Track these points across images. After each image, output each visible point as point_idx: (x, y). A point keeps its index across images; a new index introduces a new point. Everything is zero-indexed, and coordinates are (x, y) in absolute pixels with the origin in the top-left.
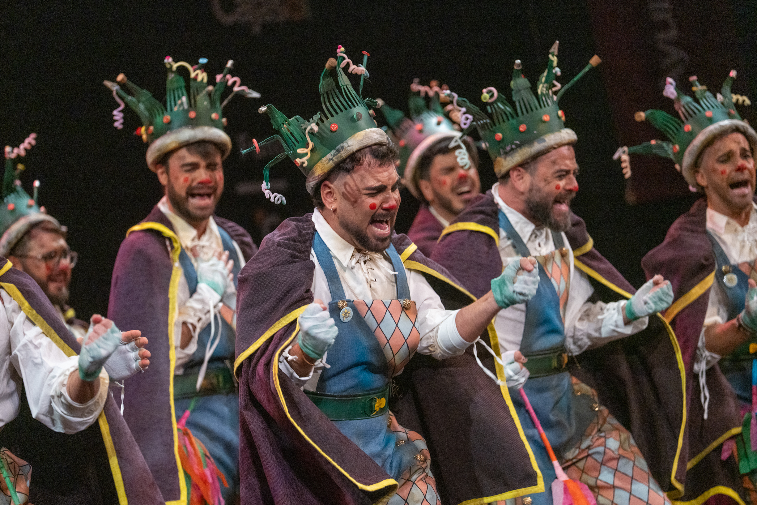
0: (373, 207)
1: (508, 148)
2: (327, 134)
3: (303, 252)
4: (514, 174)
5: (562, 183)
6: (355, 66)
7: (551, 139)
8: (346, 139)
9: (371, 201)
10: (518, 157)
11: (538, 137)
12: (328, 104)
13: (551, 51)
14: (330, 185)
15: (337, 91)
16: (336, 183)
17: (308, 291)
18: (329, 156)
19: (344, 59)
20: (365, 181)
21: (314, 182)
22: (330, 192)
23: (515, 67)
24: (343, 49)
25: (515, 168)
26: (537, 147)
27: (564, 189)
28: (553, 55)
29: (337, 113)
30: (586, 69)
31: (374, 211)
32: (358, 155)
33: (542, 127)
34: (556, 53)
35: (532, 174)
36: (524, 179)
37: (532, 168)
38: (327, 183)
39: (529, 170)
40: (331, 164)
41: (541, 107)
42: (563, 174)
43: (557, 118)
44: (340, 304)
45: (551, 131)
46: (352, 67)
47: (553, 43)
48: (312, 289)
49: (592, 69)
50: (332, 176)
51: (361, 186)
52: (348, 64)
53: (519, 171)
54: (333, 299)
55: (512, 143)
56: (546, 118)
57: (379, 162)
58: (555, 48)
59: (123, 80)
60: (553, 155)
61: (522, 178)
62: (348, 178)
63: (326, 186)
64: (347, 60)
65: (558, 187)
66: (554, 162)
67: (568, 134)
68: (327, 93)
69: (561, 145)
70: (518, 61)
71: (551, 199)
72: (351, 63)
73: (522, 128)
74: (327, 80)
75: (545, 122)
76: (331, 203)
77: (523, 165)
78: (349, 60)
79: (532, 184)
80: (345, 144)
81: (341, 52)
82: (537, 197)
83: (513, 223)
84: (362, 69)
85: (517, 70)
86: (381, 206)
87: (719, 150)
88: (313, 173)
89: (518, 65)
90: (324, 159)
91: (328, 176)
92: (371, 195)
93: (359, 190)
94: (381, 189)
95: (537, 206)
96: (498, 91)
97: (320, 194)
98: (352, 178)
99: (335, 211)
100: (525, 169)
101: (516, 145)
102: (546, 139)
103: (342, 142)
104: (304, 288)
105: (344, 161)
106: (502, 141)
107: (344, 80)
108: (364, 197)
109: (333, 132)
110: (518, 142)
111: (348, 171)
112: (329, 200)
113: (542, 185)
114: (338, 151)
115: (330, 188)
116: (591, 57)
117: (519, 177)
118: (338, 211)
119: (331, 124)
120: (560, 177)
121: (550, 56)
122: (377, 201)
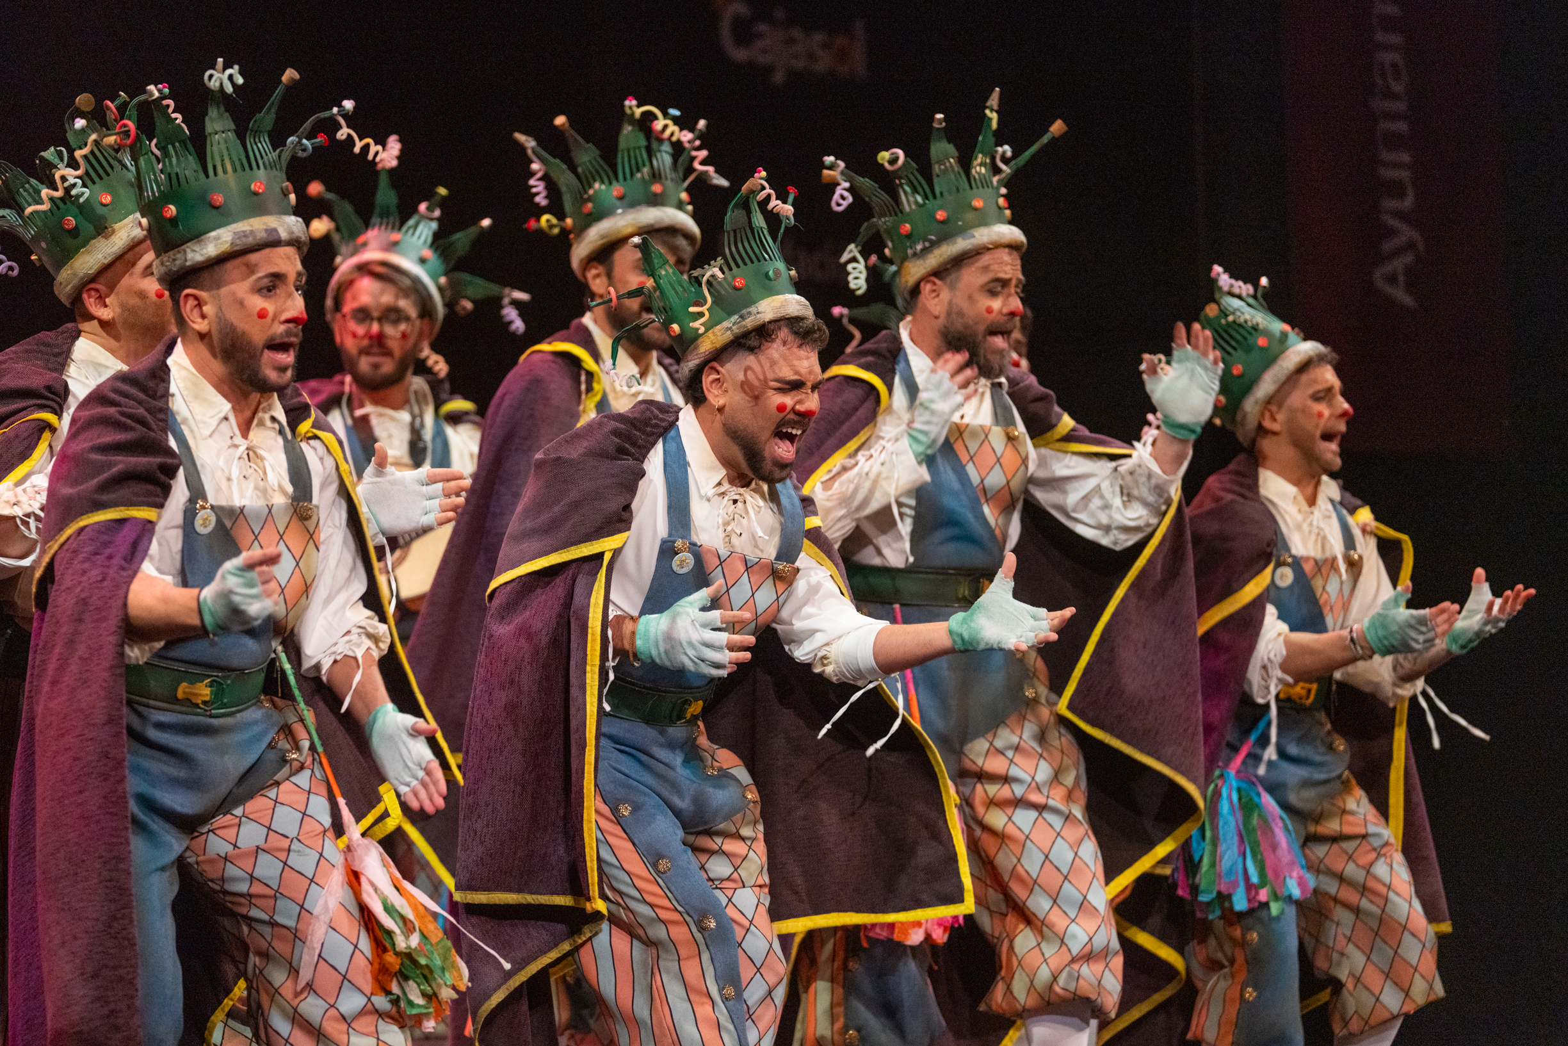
0: (781, 408)
1: (919, 247)
2: (726, 290)
3: (639, 447)
4: (927, 288)
5: (996, 304)
6: (779, 202)
7: (983, 235)
8: (755, 303)
9: (778, 399)
10: (933, 260)
11: (963, 230)
12: (733, 249)
13: (988, 104)
14: (720, 368)
15: (749, 232)
16: (728, 366)
17: (627, 508)
18: (726, 324)
19: (763, 188)
20: (776, 369)
21: (697, 362)
22: (718, 379)
23: (936, 125)
24: (764, 174)
25: (925, 278)
26: (961, 244)
27: (1000, 312)
28: (992, 110)
29: (745, 264)
30: (1045, 139)
31: (782, 415)
32: (772, 327)
33: (970, 216)
34: (996, 107)
35: (952, 287)
36: (941, 296)
37: (953, 276)
38: (715, 364)
39: (948, 280)
40: (729, 336)
41: (971, 188)
42: (997, 286)
43: (996, 209)
44: (679, 544)
45: (984, 222)
46: (774, 203)
47: (992, 91)
48: (634, 506)
49: (1054, 140)
50: (724, 356)
51: (770, 375)
52: (769, 196)
53: (935, 284)
54: (670, 535)
55: (925, 240)
56: (977, 203)
57: (798, 341)
58: (994, 100)
59: (563, 125)
60: (986, 259)
61: (938, 296)
62: (751, 360)
63: (713, 368)
64: (768, 190)
65: (989, 310)
66: (986, 268)
67: (1013, 233)
68: (735, 231)
69: (998, 246)
70: (940, 116)
71: (981, 328)
72: (774, 197)
73: (941, 215)
74: (736, 212)
75: (976, 209)
76: (716, 396)
77: (938, 273)
78: (772, 192)
79: (950, 303)
80: (753, 309)
81: (761, 178)
82: (958, 325)
83: (915, 369)
84: (787, 210)
85: (938, 129)
86: (793, 409)
87: (1315, 381)
88: (696, 348)
89: (940, 121)
90: (718, 327)
91: (719, 355)
92: (780, 390)
93: (766, 381)
94: (796, 386)
95: (959, 339)
96: (906, 156)
97: (701, 382)
98: (759, 361)
99: (720, 410)
100: (941, 279)
101: (931, 241)
102: (976, 234)
103: (749, 306)
104: (619, 501)
105: (746, 335)
106: (909, 236)
107: (759, 220)
108: (771, 393)
109: (736, 289)
110: (933, 237)
111: (752, 350)
112: (716, 392)
113: (965, 306)
114: (742, 317)
115: (718, 373)
116: (1052, 123)
117: (934, 294)
118: (727, 409)
119: (734, 278)
120: (993, 294)
121: (987, 112)
122: (788, 400)
